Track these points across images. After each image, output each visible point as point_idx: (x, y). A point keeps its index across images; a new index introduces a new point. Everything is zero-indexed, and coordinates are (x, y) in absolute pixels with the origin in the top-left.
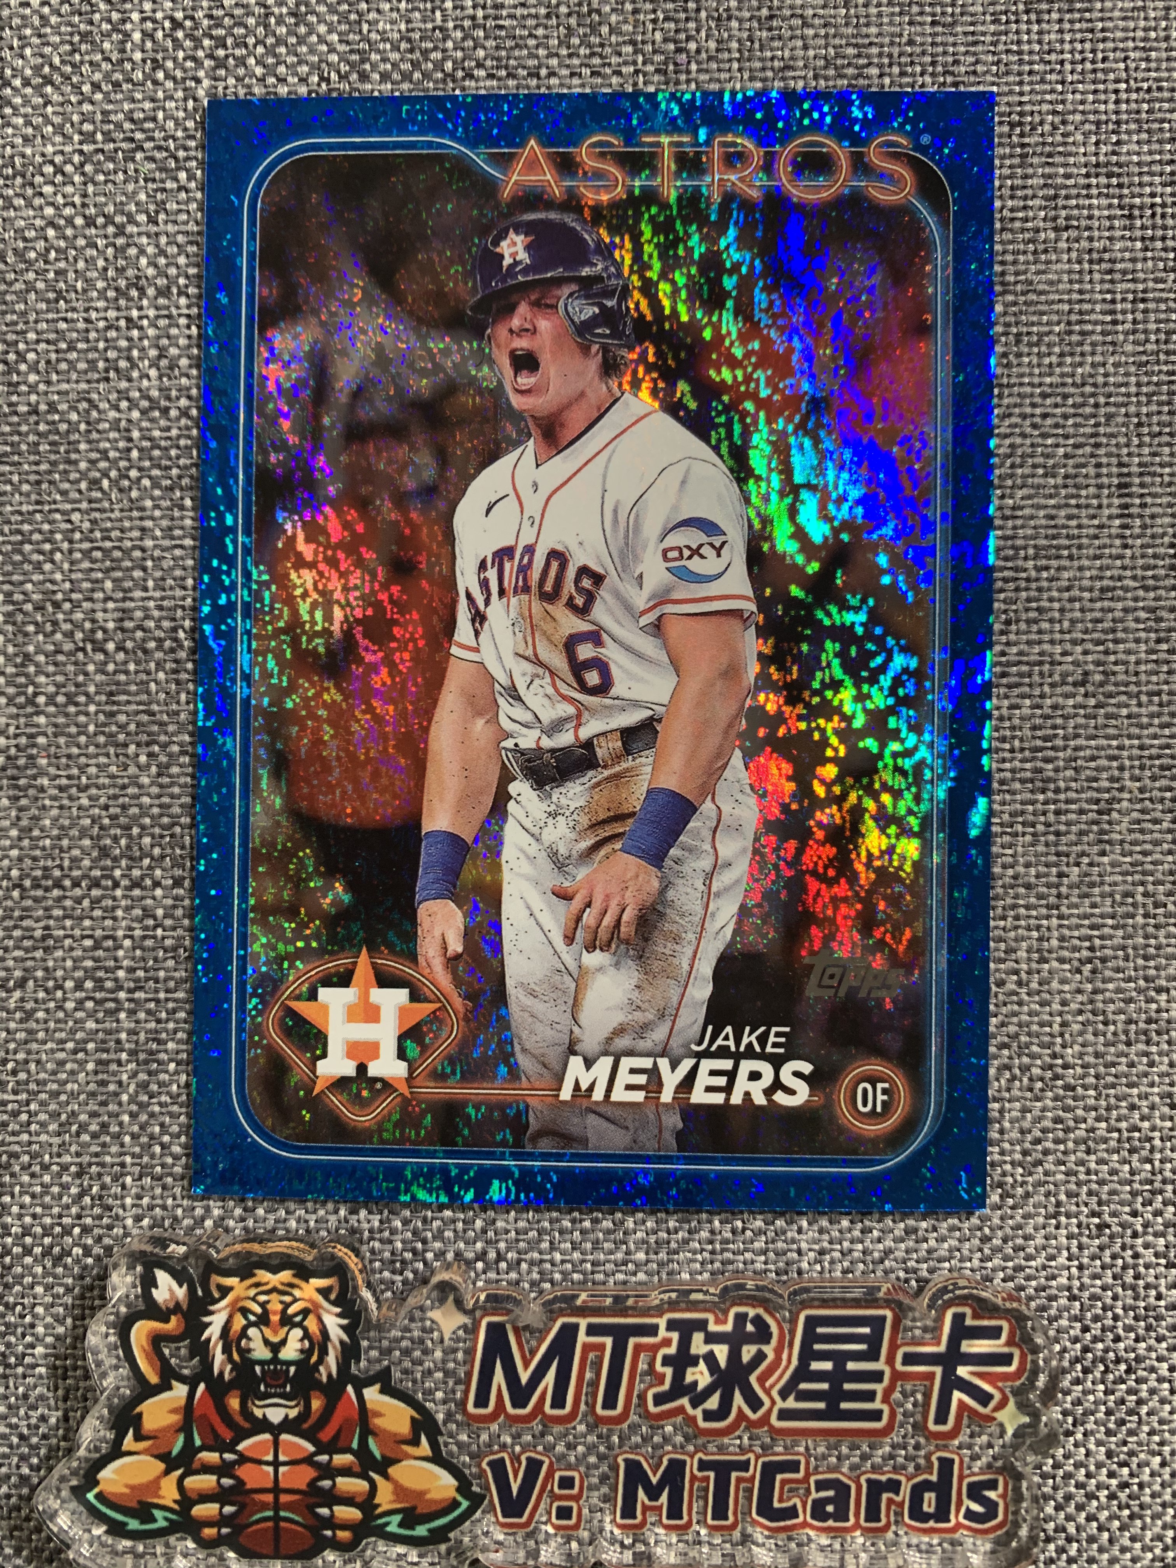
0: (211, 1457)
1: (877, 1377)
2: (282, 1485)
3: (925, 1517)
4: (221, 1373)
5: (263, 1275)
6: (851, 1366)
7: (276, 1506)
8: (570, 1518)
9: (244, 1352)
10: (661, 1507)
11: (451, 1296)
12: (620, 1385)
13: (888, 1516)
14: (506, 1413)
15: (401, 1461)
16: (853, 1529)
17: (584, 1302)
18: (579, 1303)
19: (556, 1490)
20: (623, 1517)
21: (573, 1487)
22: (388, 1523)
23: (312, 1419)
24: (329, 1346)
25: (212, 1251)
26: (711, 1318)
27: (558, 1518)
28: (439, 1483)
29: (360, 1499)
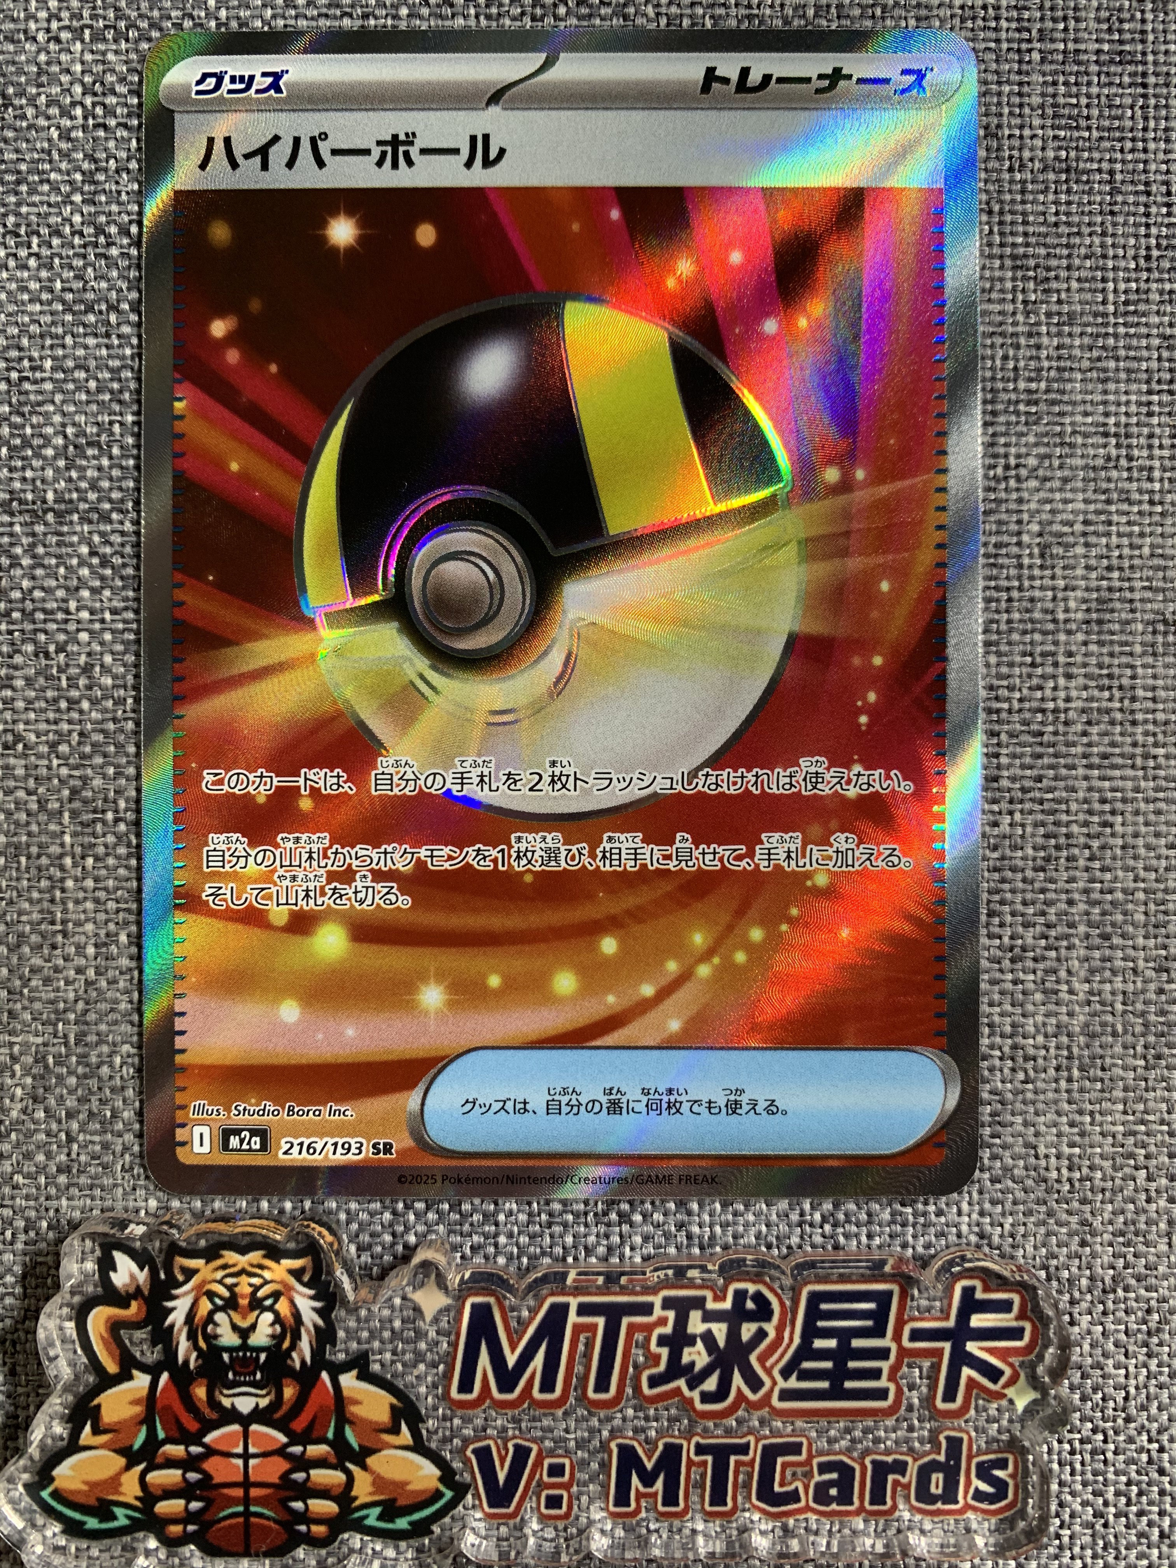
0: (176, 1450)
2: (252, 1478)
4: (186, 1362)
5: (231, 1257)
7: (247, 1501)
8: (560, 1507)
9: (210, 1338)
10: (656, 1494)
11: (433, 1276)
12: (612, 1367)
13: (893, 1498)
14: (492, 1398)
15: (379, 1450)
16: (857, 1513)
17: (575, 1281)
18: (569, 1281)
19: (545, 1478)
20: (616, 1505)
21: (563, 1475)
22: (367, 1517)
23: (285, 1408)
24: (303, 1330)
25: (174, 1231)
26: (709, 1295)
27: (547, 1507)
28: (421, 1473)
29: (336, 1492)
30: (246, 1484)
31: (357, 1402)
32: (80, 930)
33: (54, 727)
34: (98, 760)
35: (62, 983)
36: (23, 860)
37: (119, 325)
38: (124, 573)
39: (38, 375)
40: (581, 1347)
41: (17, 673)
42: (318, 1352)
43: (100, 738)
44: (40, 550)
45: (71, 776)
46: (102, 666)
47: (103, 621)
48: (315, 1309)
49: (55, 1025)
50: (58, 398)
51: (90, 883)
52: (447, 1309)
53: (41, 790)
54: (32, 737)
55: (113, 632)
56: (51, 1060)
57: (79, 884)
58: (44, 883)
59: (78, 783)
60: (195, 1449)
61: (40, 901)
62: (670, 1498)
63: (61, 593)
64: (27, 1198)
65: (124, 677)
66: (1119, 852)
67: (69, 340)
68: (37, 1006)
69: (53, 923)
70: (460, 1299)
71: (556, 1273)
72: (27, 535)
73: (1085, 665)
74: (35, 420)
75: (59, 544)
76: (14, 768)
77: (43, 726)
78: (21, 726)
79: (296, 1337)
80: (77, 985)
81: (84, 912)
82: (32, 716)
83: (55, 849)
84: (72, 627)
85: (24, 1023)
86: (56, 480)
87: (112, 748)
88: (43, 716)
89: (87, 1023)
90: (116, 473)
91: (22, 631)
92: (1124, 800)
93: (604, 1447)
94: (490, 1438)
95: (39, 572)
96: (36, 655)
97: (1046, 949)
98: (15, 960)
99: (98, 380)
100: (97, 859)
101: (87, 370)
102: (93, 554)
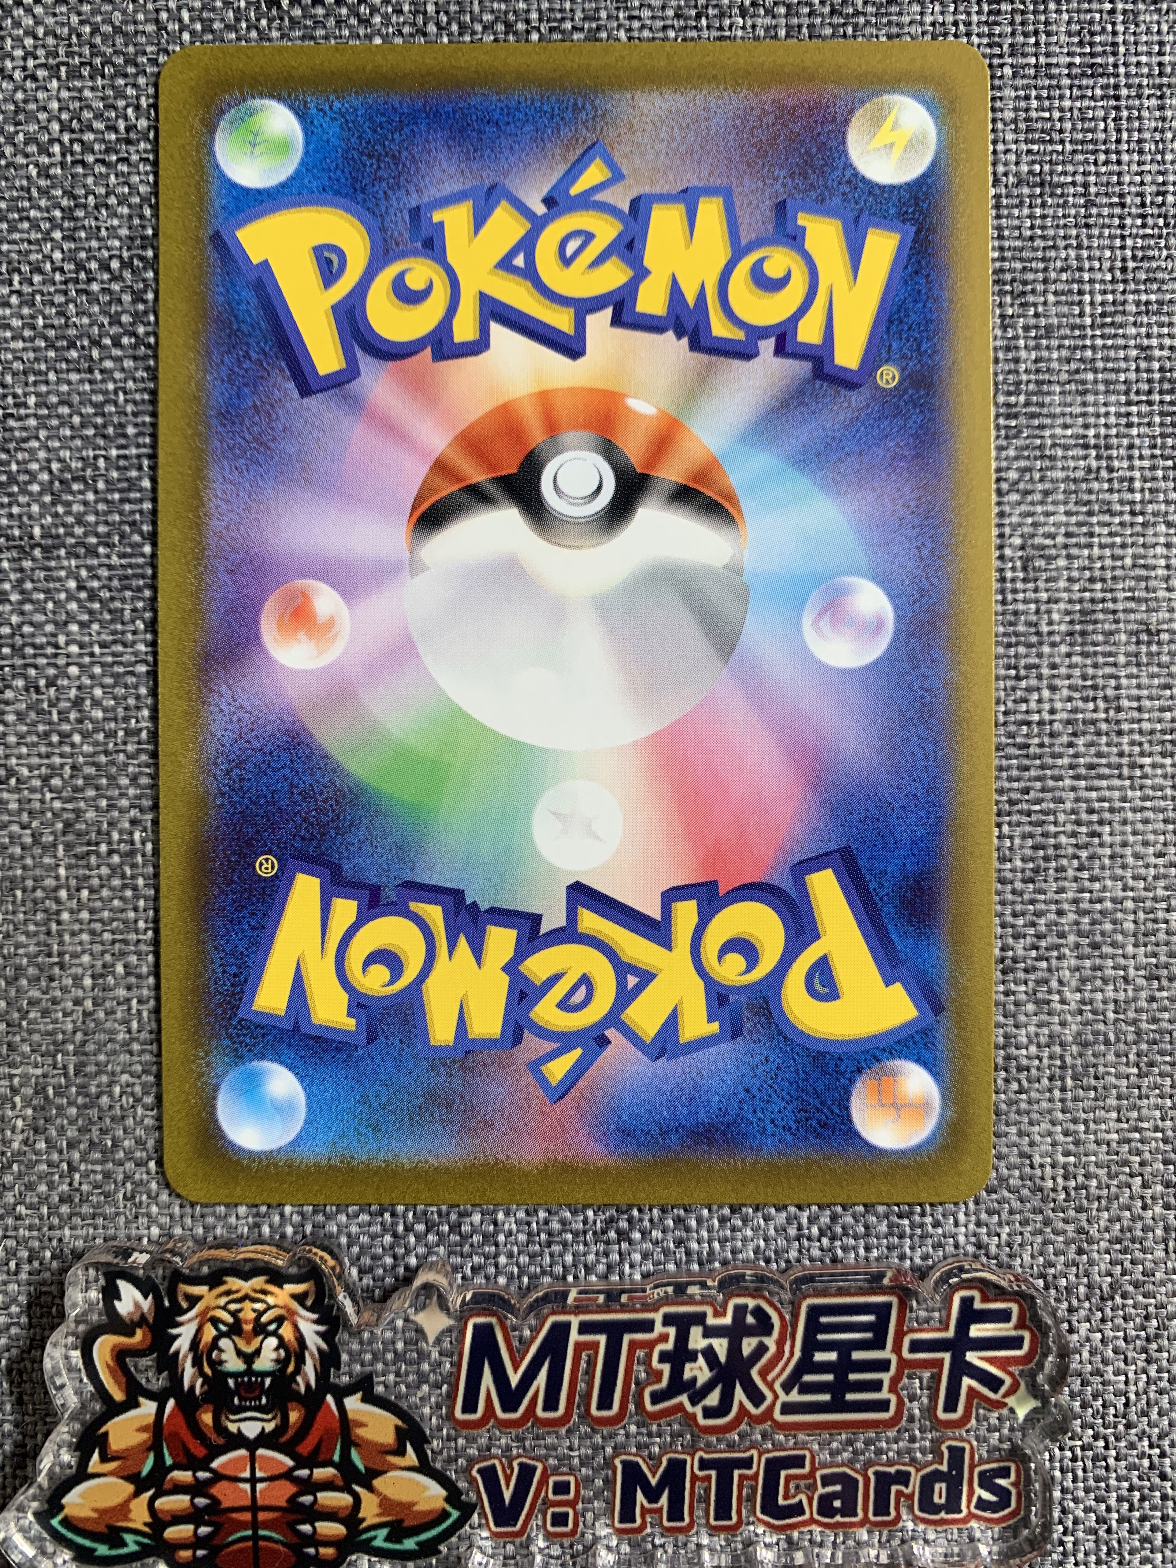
0: (184, 1476)
1: (883, 1365)
2: (260, 1502)
3: (937, 1509)
4: (192, 1388)
5: (234, 1283)
6: (857, 1355)
7: (255, 1525)
8: (566, 1525)
9: (215, 1364)
10: (661, 1509)
11: (435, 1298)
12: (615, 1384)
13: (897, 1509)
14: (496, 1417)
15: (386, 1472)
16: (862, 1524)
17: (575, 1300)
18: (570, 1300)
19: (551, 1496)
20: (621, 1521)
21: (568, 1493)
22: (375, 1538)
23: (291, 1432)
24: (307, 1354)
25: (177, 1259)
26: (709, 1311)
27: (553, 1525)
28: (427, 1493)
29: (343, 1514)
30: (254, 1507)
31: (362, 1425)
32: (77, 961)
33: (46, 761)
34: (91, 793)
35: (60, 1014)
36: (19, 893)
37: (101, 359)
38: (112, 606)
39: (22, 411)
40: (583, 1365)
41: (8, 708)
42: (322, 1376)
43: (92, 770)
44: (29, 585)
45: (64, 809)
46: (92, 699)
47: (92, 655)
48: (318, 1333)
49: (54, 1056)
50: (43, 434)
51: (85, 915)
52: (449, 1330)
53: (35, 824)
54: (25, 772)
55: (103, 665)
56: (51, 1091)
57: (75, 916)
58: (40, 916)
59: (71, 816)
60: (202, 1475)
61: (36, 934)
62: (675, 1513)
63: (49, 628)
64: (30, 1228)
65: (114, 709)
66: (1107, 861)
67: (52, 376)
68: (36, 1037)
69: (49, 955)
70: (462, 1320)
71: (556, 1293)
72: (15, 570)
73: (1069, 677)
74: (20, 456)
75: (47, 579)
76: (7, 802)
77: (35, 760)
78: (14, 761)
79: (301, 1361)
80: (75, 1016)
81: (81, 943)
82: (24, 750)
83: (50, 882)
84: (61, 661)
85: (23, 1055)
86: (42, 516)
87: (104, 781)
88: (35, 751)
89: (86, 1054)
90: (101, 507)
91: (12, 666)
92: (1112, 810)
93: (609, 1463)
94: (495, 1457)
95: (28, 607)
96: (27, 689)
97: (1036, 959)
98: (13, 993)
99: (81, 415)
100: (92, 891)
101: (71, 406)
102: (80, 588)
